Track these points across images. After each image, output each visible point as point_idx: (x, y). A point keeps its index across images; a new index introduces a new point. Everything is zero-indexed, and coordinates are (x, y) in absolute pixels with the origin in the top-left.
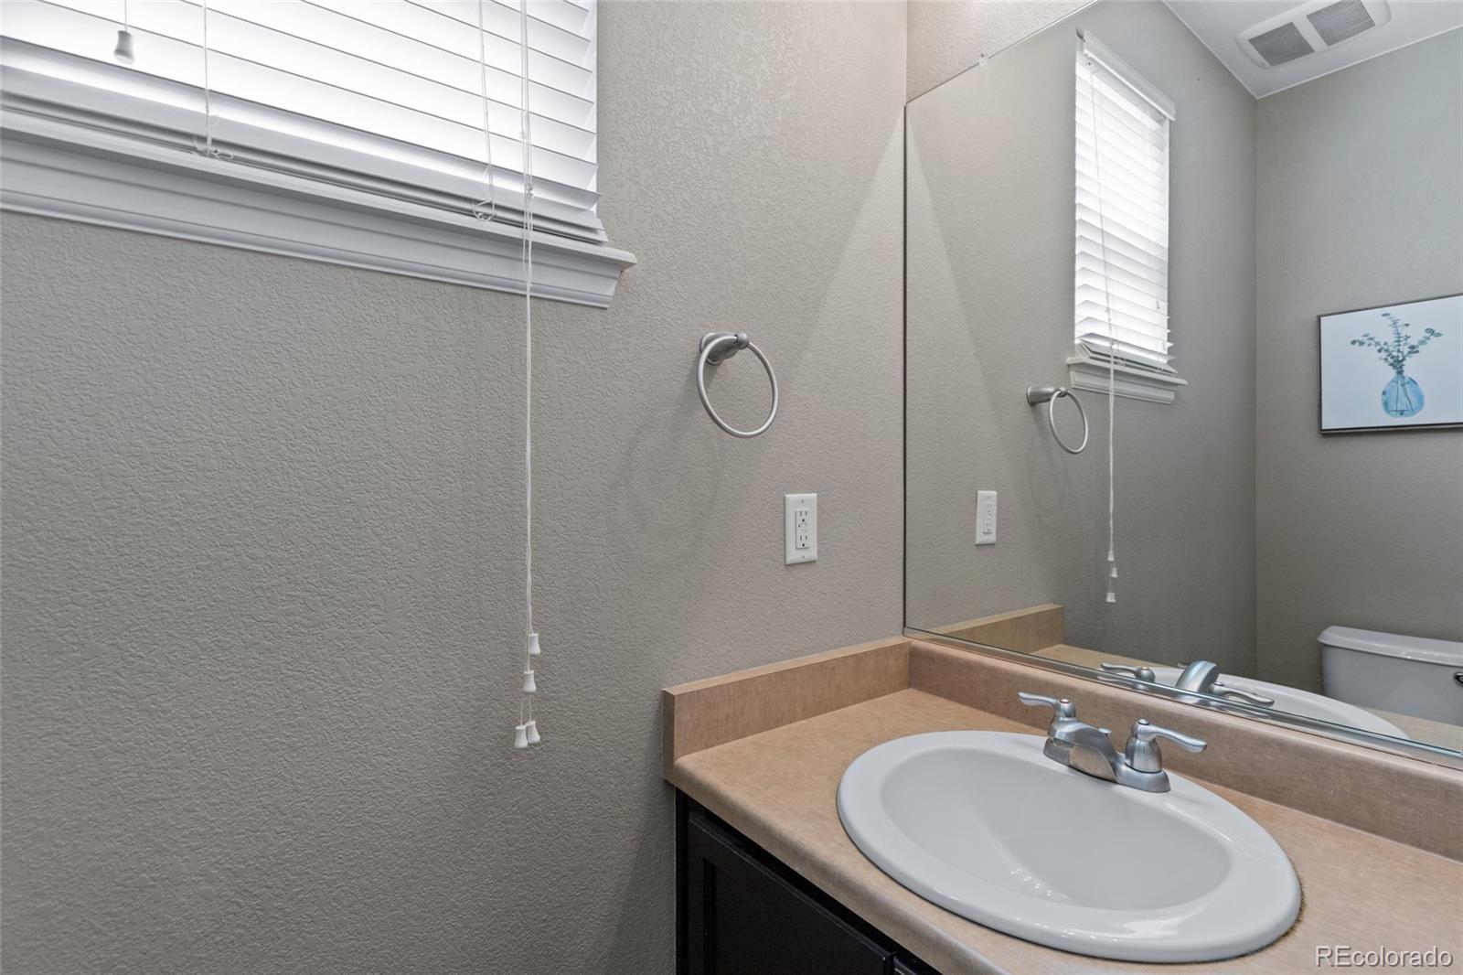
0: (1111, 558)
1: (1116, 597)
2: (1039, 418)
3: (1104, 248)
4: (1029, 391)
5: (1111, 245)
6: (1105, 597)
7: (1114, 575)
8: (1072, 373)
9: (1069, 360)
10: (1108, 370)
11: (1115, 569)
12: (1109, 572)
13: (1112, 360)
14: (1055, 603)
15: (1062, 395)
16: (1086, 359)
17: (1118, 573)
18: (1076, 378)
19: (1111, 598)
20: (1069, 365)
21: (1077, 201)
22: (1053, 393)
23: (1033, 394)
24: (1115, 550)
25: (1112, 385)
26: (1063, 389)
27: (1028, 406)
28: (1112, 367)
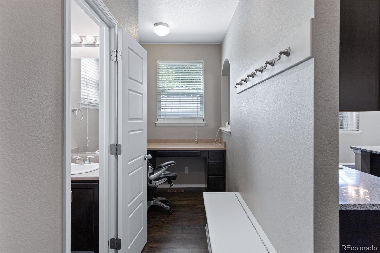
0: (88, 138)
1: (89, 145)
2: (74, 114)
3: (86, 82)
4: (72, 109)
5: (88, 81)
6: (87, 145)
7: (88, 141)
8: (81, 105)
9: (80, 103)
10: (87, 104)
11: (88, 140)
12: (87, 141)
13: (88, 103)
14: (77, 147)
15: (79, 110)
16: (83, 103)
17: (89, 141)
18: (81, 106)
19: (88, 145)
20: (80, 104)
21: (81, 73)
22: (77, 110)
23: (73, 109)
24: (88, 137)
25: (88, 107)
26: (79, 109)
27: (72, 111)
28: (88, 104)
